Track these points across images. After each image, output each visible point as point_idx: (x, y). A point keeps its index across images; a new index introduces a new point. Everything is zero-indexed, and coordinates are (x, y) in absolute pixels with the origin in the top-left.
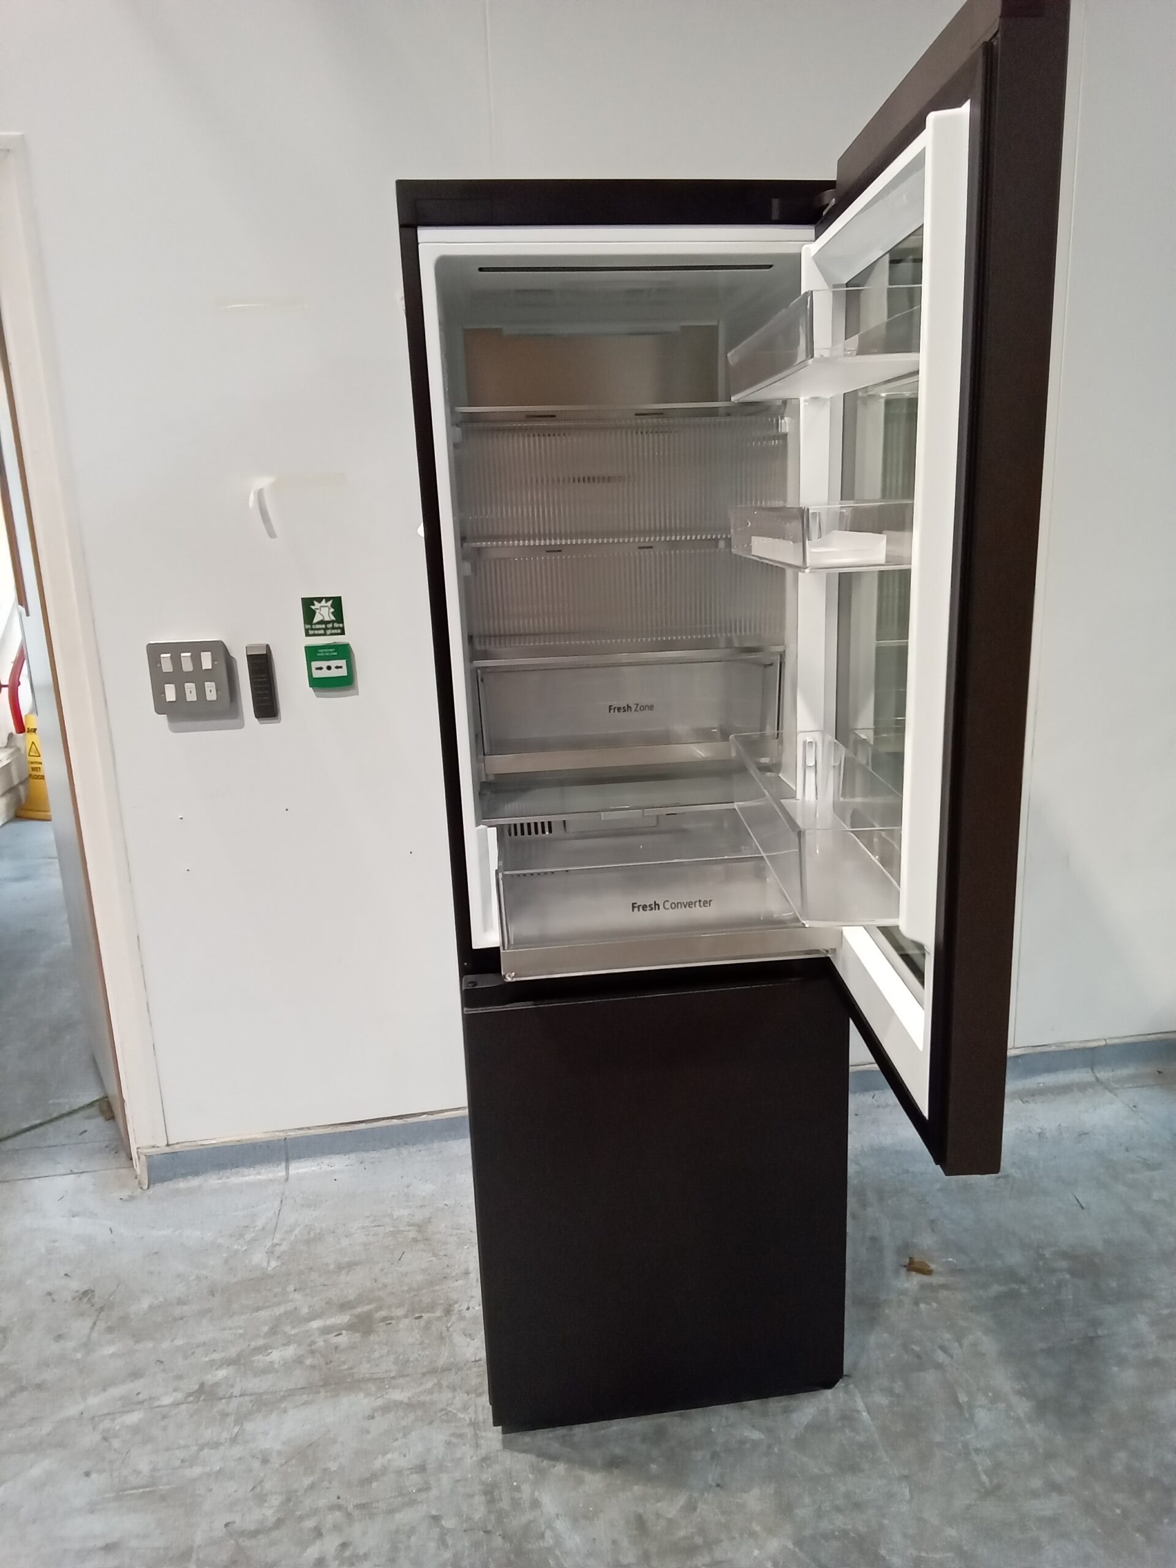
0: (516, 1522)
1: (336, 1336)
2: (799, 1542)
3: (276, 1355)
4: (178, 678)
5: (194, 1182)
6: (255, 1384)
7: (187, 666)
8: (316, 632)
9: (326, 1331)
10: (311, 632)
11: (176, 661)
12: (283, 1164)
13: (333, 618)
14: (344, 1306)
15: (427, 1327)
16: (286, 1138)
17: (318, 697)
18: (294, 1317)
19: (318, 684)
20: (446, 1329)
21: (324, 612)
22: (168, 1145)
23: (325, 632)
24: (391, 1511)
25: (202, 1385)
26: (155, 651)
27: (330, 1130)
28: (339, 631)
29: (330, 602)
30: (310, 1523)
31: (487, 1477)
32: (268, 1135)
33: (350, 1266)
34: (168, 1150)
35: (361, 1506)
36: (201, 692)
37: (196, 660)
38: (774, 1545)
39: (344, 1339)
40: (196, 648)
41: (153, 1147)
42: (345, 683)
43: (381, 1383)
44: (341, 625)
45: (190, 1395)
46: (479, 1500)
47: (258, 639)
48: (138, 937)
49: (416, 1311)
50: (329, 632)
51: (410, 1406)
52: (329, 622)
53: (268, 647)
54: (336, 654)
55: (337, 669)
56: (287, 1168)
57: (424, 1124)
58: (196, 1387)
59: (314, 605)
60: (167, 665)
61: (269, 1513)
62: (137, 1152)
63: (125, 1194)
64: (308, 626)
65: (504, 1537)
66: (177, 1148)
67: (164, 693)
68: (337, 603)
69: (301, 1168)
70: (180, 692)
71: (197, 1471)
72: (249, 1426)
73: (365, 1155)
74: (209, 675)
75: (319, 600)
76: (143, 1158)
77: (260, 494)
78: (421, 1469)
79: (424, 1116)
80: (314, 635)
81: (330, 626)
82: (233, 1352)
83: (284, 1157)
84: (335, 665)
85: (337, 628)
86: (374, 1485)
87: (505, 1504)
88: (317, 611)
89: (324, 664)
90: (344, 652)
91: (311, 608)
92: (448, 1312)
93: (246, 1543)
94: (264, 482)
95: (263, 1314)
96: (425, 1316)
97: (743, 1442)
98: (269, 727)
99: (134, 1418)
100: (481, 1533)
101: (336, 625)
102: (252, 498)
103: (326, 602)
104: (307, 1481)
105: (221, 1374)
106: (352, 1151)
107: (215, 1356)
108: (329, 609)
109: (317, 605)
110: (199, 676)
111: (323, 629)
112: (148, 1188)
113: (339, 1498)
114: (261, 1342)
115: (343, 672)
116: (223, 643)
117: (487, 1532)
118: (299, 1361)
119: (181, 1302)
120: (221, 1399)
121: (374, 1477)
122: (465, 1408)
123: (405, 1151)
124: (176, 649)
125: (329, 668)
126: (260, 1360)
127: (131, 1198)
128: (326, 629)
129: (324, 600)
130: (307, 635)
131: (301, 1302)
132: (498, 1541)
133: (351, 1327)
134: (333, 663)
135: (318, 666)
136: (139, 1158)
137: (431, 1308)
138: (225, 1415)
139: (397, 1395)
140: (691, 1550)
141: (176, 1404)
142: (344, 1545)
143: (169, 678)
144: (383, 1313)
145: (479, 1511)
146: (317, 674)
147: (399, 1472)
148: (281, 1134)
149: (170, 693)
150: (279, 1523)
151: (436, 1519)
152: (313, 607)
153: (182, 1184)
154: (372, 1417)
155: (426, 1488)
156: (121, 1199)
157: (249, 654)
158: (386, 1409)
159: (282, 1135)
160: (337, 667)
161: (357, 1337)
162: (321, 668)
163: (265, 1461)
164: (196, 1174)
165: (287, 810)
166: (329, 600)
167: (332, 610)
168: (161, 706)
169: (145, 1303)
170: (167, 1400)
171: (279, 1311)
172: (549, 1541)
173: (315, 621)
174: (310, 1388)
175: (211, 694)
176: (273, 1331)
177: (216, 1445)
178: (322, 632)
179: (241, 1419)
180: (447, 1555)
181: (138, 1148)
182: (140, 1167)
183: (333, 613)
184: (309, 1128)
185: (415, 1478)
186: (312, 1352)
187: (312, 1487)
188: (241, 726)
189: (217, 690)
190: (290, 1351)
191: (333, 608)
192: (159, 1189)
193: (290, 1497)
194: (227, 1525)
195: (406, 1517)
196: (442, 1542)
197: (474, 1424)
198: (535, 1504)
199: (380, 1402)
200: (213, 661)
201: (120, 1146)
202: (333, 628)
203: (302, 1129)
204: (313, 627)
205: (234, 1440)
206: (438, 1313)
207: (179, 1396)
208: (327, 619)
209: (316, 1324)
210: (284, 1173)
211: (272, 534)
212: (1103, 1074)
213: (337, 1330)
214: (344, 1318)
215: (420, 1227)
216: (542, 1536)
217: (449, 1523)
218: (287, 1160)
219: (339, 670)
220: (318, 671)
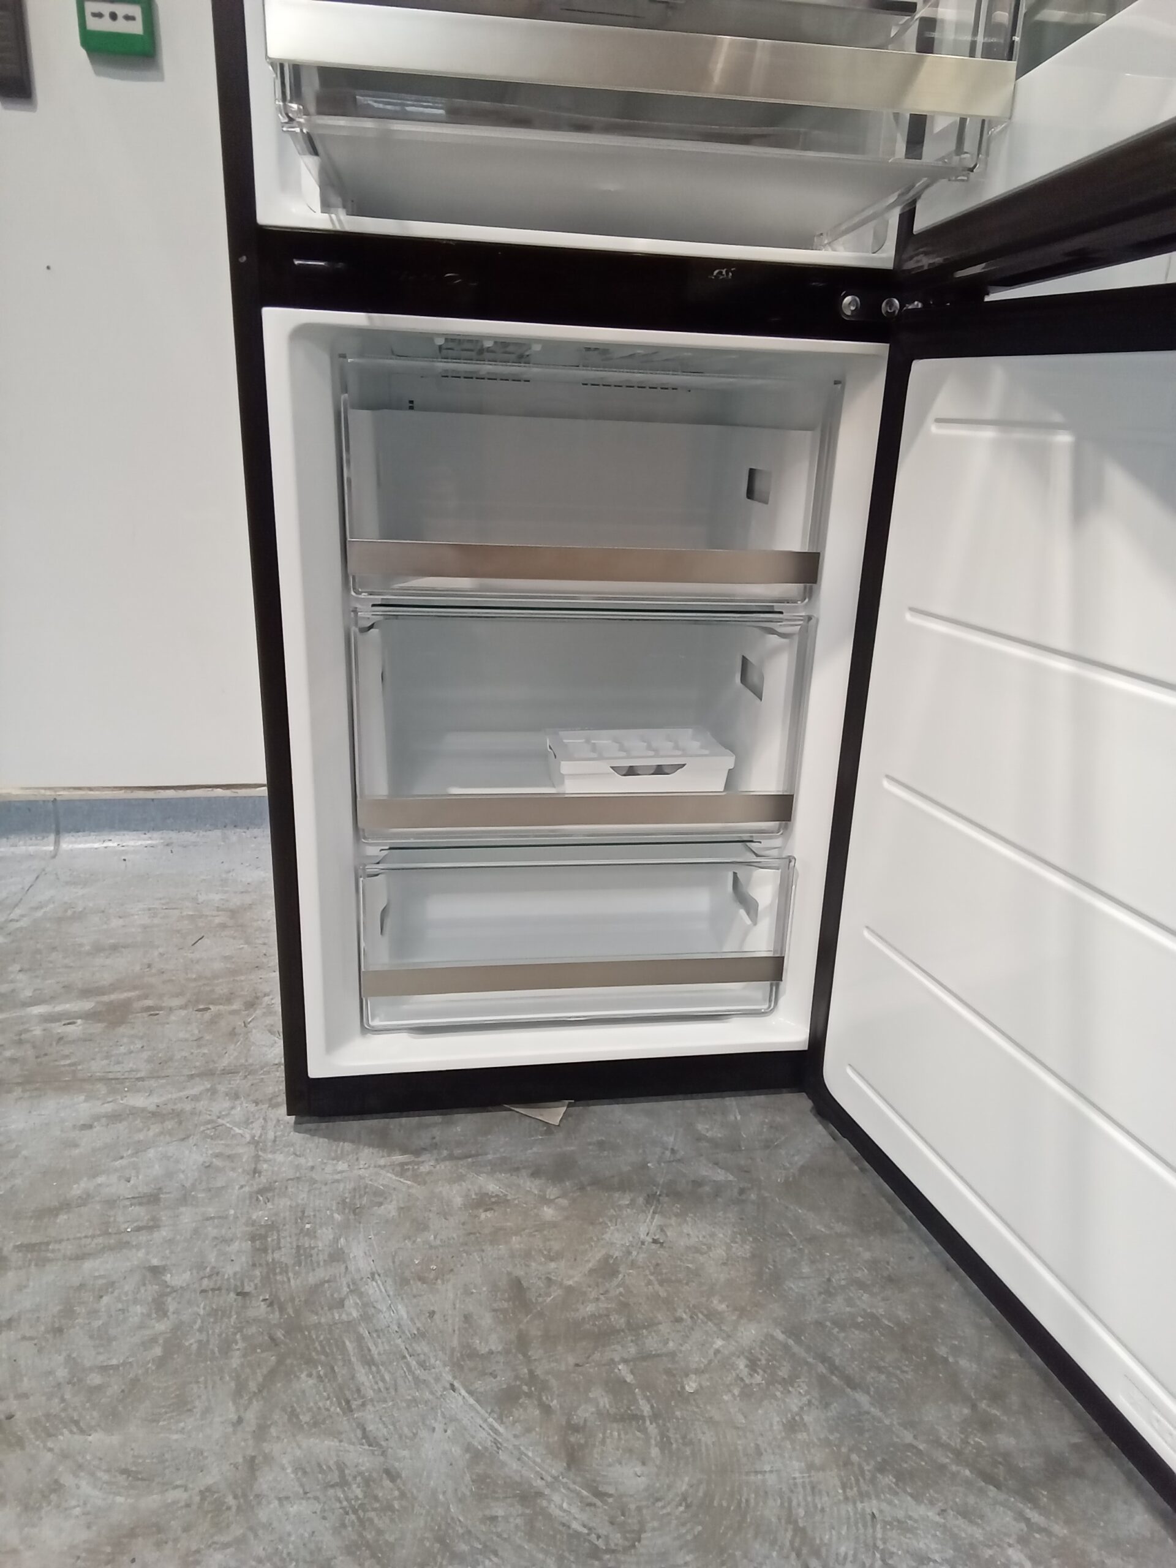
0: (296, 1283)
1: (64, 1025)
2: (795, 1331)
9: (54, 1018)
12: (52, 837)
14: (86, 993)
15: (214, 1021)
16: (55, 799)
17: (97, 73)
18: (7, 1000)
19: (97, 47)
20: (243, 1025)
24: (81, 1257)
27: (122, 795)
31: (261, 1215)
32: (28, 792)
33: (116, 948)
38: (750, 1333)
39: (76, 1030)
42: (142, 52)
43: (115, 1084)
46: (240, 1249)
49: (200, 1002)
51: (156, 1115)
55: (127, 20)
56: (57, 843)
65: (272, 1303)
69: (77, 844)
73: (173, 836)
78: (152, 1199)
83: (53, 826)
84: (124, 14)
86: (62, 1218)
87: (284, 1256)
89: (107, 7)
96: (214, 1008)
97: (698, 1183)
100: (232, 1295)
106: (155, 829)
115: (137, 29)
117: (242, 1294)
122: (247, 1122)
123: (234, 835)
125: (113, 16)
131: (25, 985)
133: (90, 1016)
134: (121, 9)
135: (96, 11)
137: (227, 999)
139: (139, 1101)
140: (604, 1336)
144: (149, 1003)
145: (236, 1263)
146: (93, 24)
147: (111, 1203)
148: (48, 793)
151: (156, 1272)
154: (88, 1127)
155: (153, 1226)
158: (115, 1117)
159: (50, 794)
160: (128, 18)
161: (95, 1025)
162: (98, 16)
165: (48, 268)
172: (351, 1312)
180: (161, 1327)
184: (90, 789)
185: (140, 1213)
186: (20, 1042)
196: (159, 1308)
197: (254, 1143)
198: (337, 1256)
199: (108, 1108)
203: (80, 788)
209: (37, 1010)
210: (52, 848)
213: (69, 1019)
214: (85, 1006)
215: (233, 913)
216: (341, 1304)
217: (177, 1278)
218: (58, 833)
219: (131, 22)
220: (96, 19)
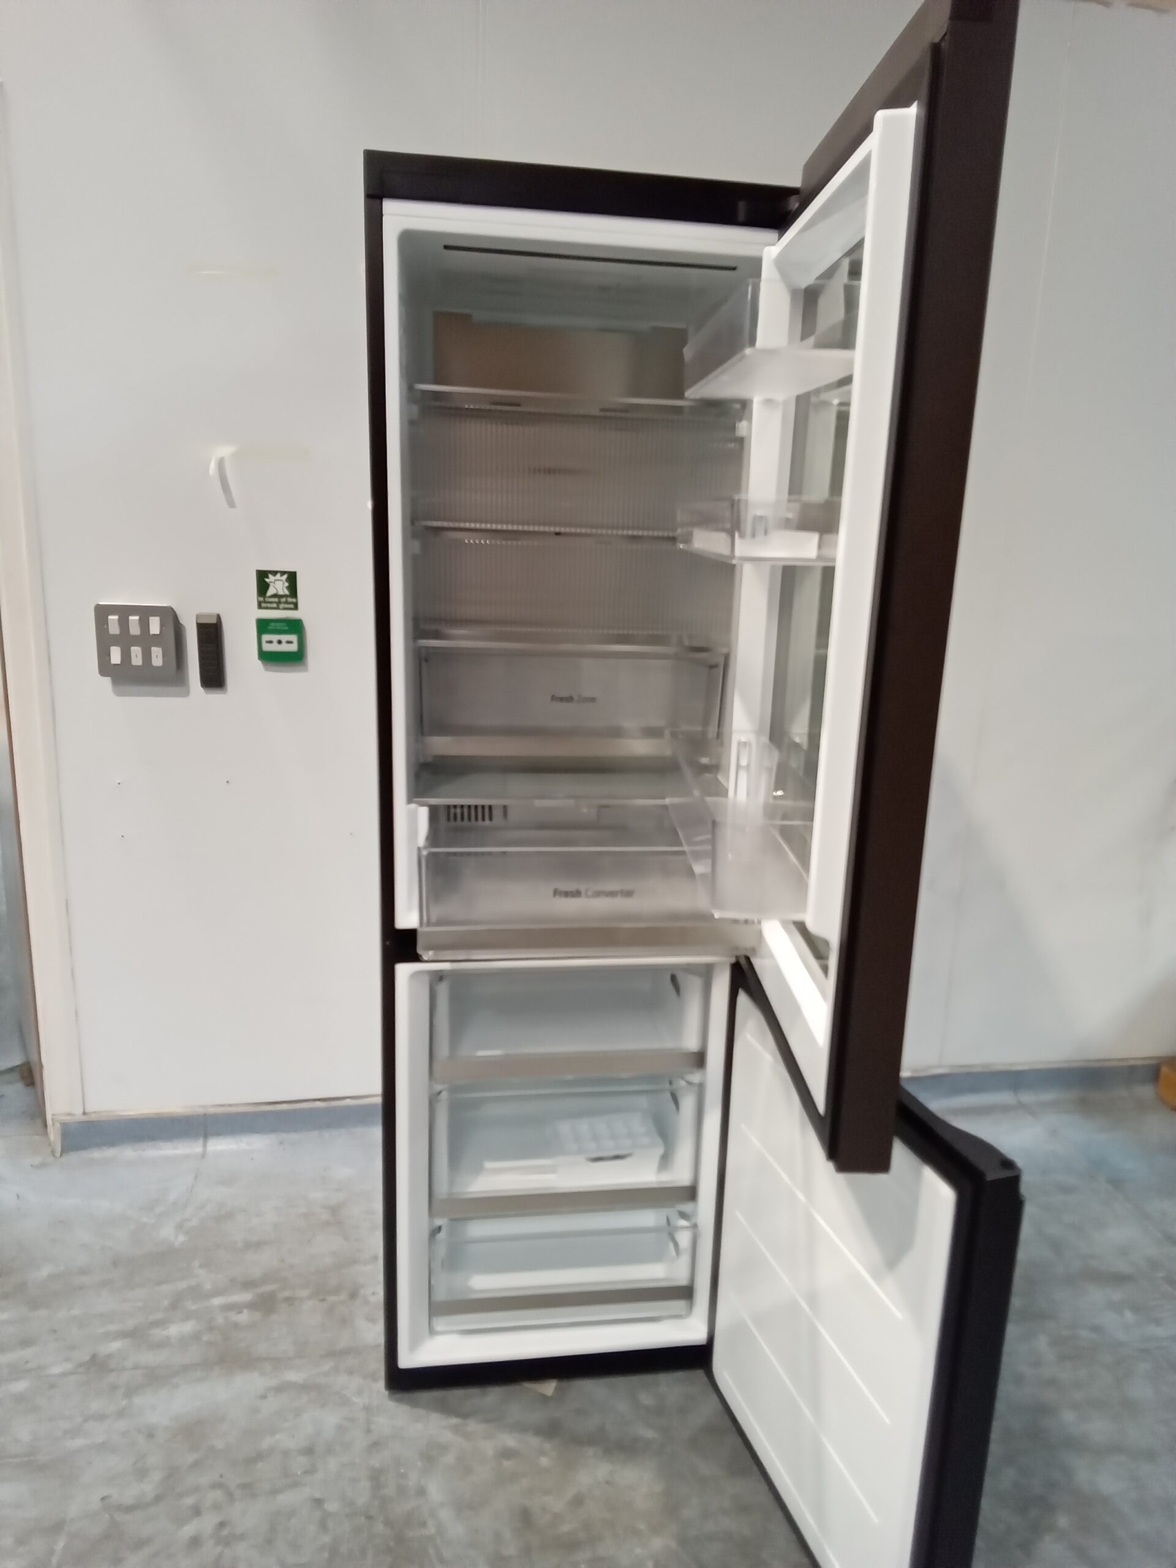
0: (399, 1509)
1: (236, 1313)
2: (683, 1541)
3: (174, 1330)
4: (125, 640)
5: (109, 1152)
6: (148, 1358)
7: (135, 629)
8: (269, 605)
9: (229, 1308)
10: (263, 605)
11: (124, 623)
12: (201, 1141)
13: (287, 592)
14: (248, 1284)
15: (331, 1310)
16: (205, 1114)
17: (266, 670)
18: (196, 1293)
19: (268, 658)
20: (349, 1313)
21: (279, 586)
22: (84, 1113)
23: (278, 606)
24: (275, 1492)
25: (94, 1357)
26: (102, 613)
27: (251, 1109)
28: (292, 606)
29: (285, 576)
30: (189, 1501)
31: (376, 1462)
32: (187, 1110)
33: (258, 1245)
34: (85, 1118)
35: (244, 1486)
36: (147, 656)
37: (144, 624)
38: (657, 1543)
39: (244, 1317)
40: (145, 613)
41: (69, 1114)
42: (296, 659)
43: (278, 1363)
44: (294, 600)
45: (81, 1365)
46: (365, 1484)
47: (209, 609)
48: (67, 901)
49: (321, 1292)
50: (282, 606)
51: (304, 1387)
52: (282, 596)
53: (219, 617)
54: (287, 628)
55: (288, 643)
56: (205, 1145)
57: (349, 1107)
58: (87, 1358)
59: (268, 577)
60: (114, 628)
61: (148, 1488)
62: (52, 1119)
63: (37, 1160)
64: (261, 599)
65: (388, 1523)
66: (93, 1117)
67: (109, 655)
68: (292, 577)
69: (219, 1145)
70: (126, 655)
71: (79, 1442)
72: (138, 1400)
73: (285, 1136)
74: (157, 640)
75: (275, 573)
76: (58, 1125)
77: (221, 463)
78: (309, 1451)
79: (348, 1100)
80: (267, 608)
81: (284, 600)
82: (130, 1324)
83: (203, 1133)
84: (286, 640)
85: (290, 603)
86: (260, 1465)
87: (390, 1491)
88: (271, 585)
89: (275, 638)
90: (296, 627)
91: (266, 582)
92: (353, 1295)
93: (120, 1517)
94: (225, 451)
95: (166, 1288)
96: (331, 1299)
98: (214, 697)
99: (20, 1386)
100: (363, 1518)
101: (290, 600)
102: (213, 467)
103: (282, 575)
104: (191, 1458)
105: (116, 1346)
106: (273, 1132)
107: (112, 1328)
108: (283, 584)
109: (271, 579)
110: (146, 640)
111: (276, 602)
112: (61, 1156)
113: (221, 1476)
114: (159, 1316)
115: (294, 648)
116: (172, 609)
117: (369, 1518)
118: (196, 1337)
119: (83, 1271)
120: (112, 1371)
121: (259, 1457)
122: (359, 1393)
123: (326, 1135)
124: (123, 612)
125: (280, 642)
126: (158, 1333)
127: (43, 1165)
128: (279, 602)
129: (279, 575)
130: (260, 607)
131: (205, 1279)
132: (379, 1528)
133: (252, 1306)
134: (284, 638)
135: (268, 640)
136: (53, 1125)
137: (337, 1290)
138: (114, 1388)
139: (294, 1376)
140: (571, 1545)
141: (65, 1374)
142: (222, 1525)
143: (115, 640)
144: (287, 1294)
145: (362, 1495)
146: (267, 648)
147: (286, 1453)
149: (116, 656)
150: (158, 1499)
151: (318, 1502)
152: (267, 580)
153: (96, 1154)
154: (264, 1397)
155: (311, 1471)
156: (31, 1166)
157: (200, 622)
158: (280, 1389)
159: (201, 1111)
161: (257, 1316)
162: (271, 642)
163: (150, 1435)
164: (112, 1144)
165: (227, 782)
166: (284, 574)
167: (287, 584)
168: (105, 667)
169: (45, 1271)
170: (56, 1370)
171: (182, 1285)
172: (431, 1530)
173: (270, 592)
174: (206, 1365)
175: (157, 659)
176: (174, 1305)
177: (100, 1417)
178: (275, 605)
179: (131, 1391)
180: (326, 1539)
181: (53, 1115)
182: (54, 1134)
183: (288, 588)
184: (230, 1105)
185: (303, 1460)
186: (211, 1329)
187: (196, 1464)
188: (187, 693)
189: (164, 657)
190: (189, 1327)
191: (288, 582)
192: (74, 1157)
193: (172, 1474)
194: (103, 1499)
195: (286, 1499)
196: (323, 1526)
197: (367, 1409)
198: (421, 1492)
199: (273, 1382)
200: (162, 625)
201: (37, 1112)
202: (287, 602)
203: (223, 1106)
204: (267, 600)
205: (121, 1414)
206: (343, 1296)
207: (68, 1366)
208: (281, 593)
209: (217, 1301)
210: (201, 1149)
211: (231, 504)
212: (1027, 1097)
213: (236, 1308)
214: (246, 1297)
215: (334, 1210)
216: (424, 1524)
217: (332, 1506)
218: (206, 1136)
219: (290, 645)
220: (269, 645)
